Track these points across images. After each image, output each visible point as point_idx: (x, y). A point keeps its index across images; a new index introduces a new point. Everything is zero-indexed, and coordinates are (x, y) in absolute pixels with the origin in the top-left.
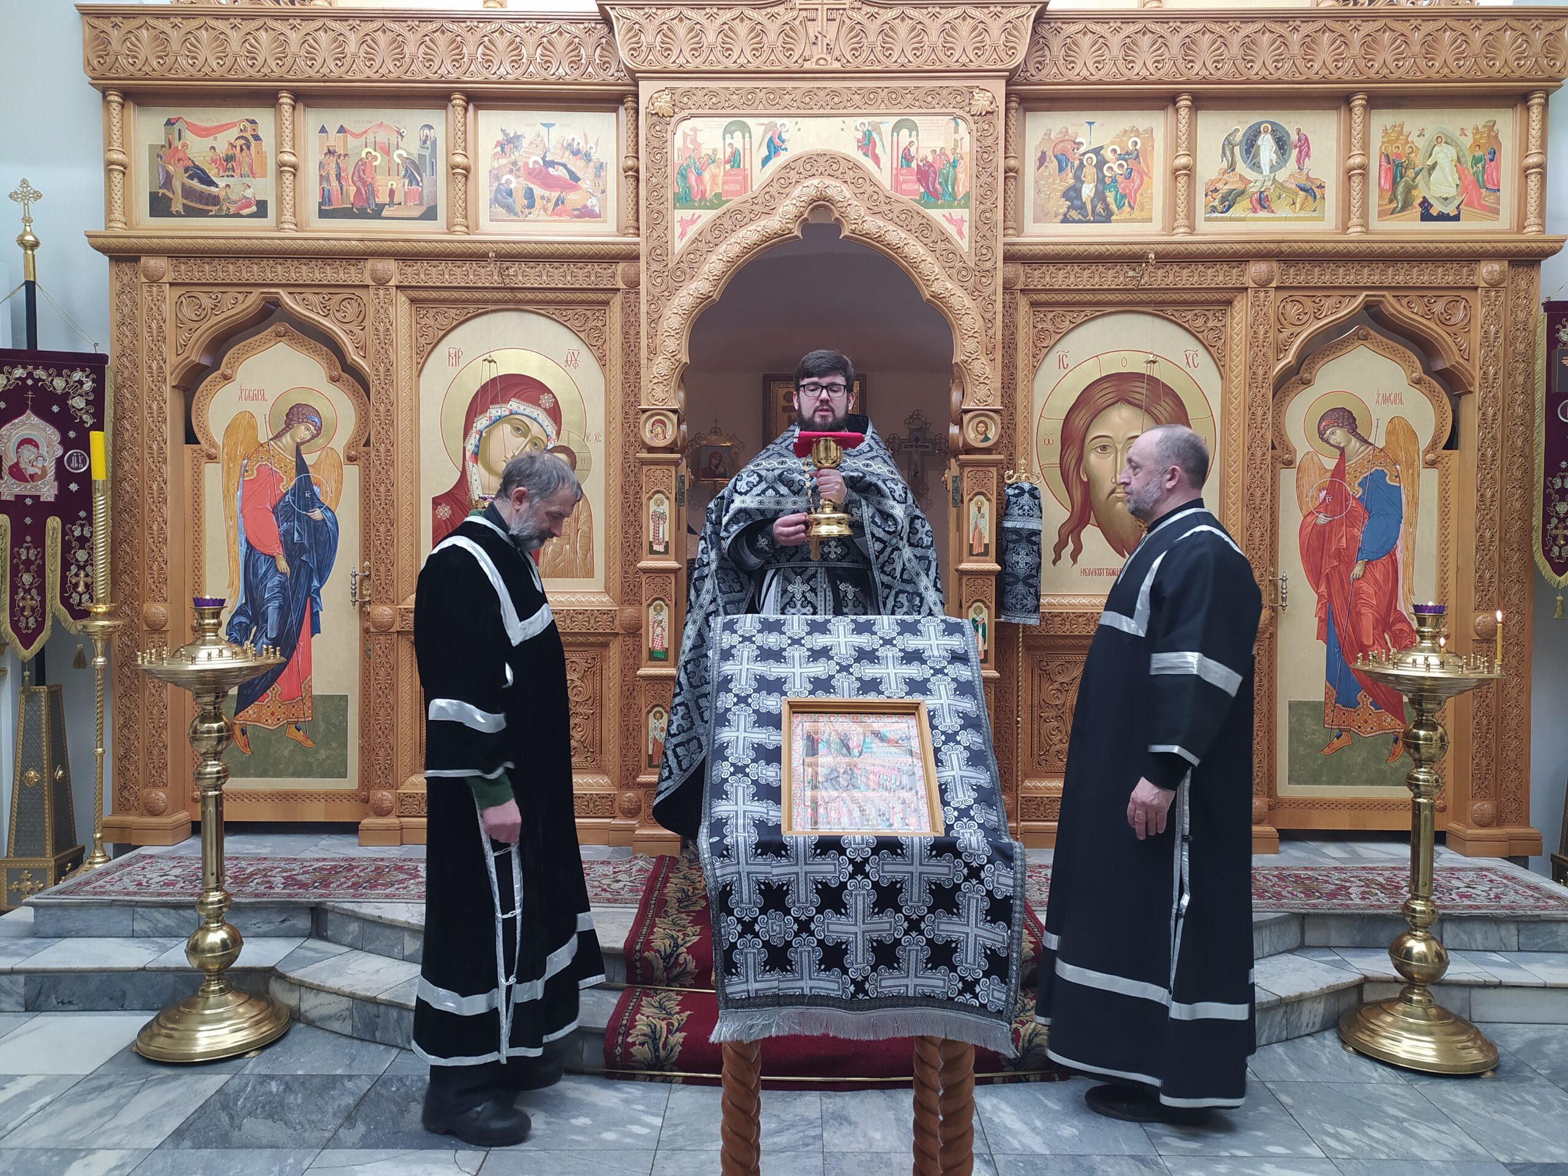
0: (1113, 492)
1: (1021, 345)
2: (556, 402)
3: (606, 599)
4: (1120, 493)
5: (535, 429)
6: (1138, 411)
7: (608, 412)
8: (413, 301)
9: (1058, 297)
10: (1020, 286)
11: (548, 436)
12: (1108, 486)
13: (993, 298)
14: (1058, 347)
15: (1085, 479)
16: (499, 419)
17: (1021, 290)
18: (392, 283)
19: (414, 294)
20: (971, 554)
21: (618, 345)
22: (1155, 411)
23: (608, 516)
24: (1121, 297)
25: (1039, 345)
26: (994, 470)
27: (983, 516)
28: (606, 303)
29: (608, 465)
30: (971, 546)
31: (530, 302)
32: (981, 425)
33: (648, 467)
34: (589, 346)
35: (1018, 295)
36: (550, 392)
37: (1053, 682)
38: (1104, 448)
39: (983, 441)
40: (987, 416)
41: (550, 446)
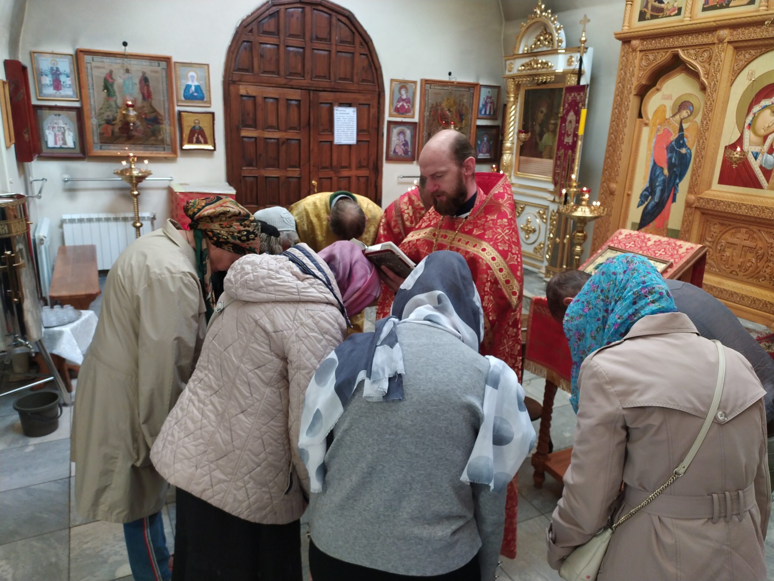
8: (736, 48)
16: (765, 107)
18: (726, 40)
19: (736, 45)
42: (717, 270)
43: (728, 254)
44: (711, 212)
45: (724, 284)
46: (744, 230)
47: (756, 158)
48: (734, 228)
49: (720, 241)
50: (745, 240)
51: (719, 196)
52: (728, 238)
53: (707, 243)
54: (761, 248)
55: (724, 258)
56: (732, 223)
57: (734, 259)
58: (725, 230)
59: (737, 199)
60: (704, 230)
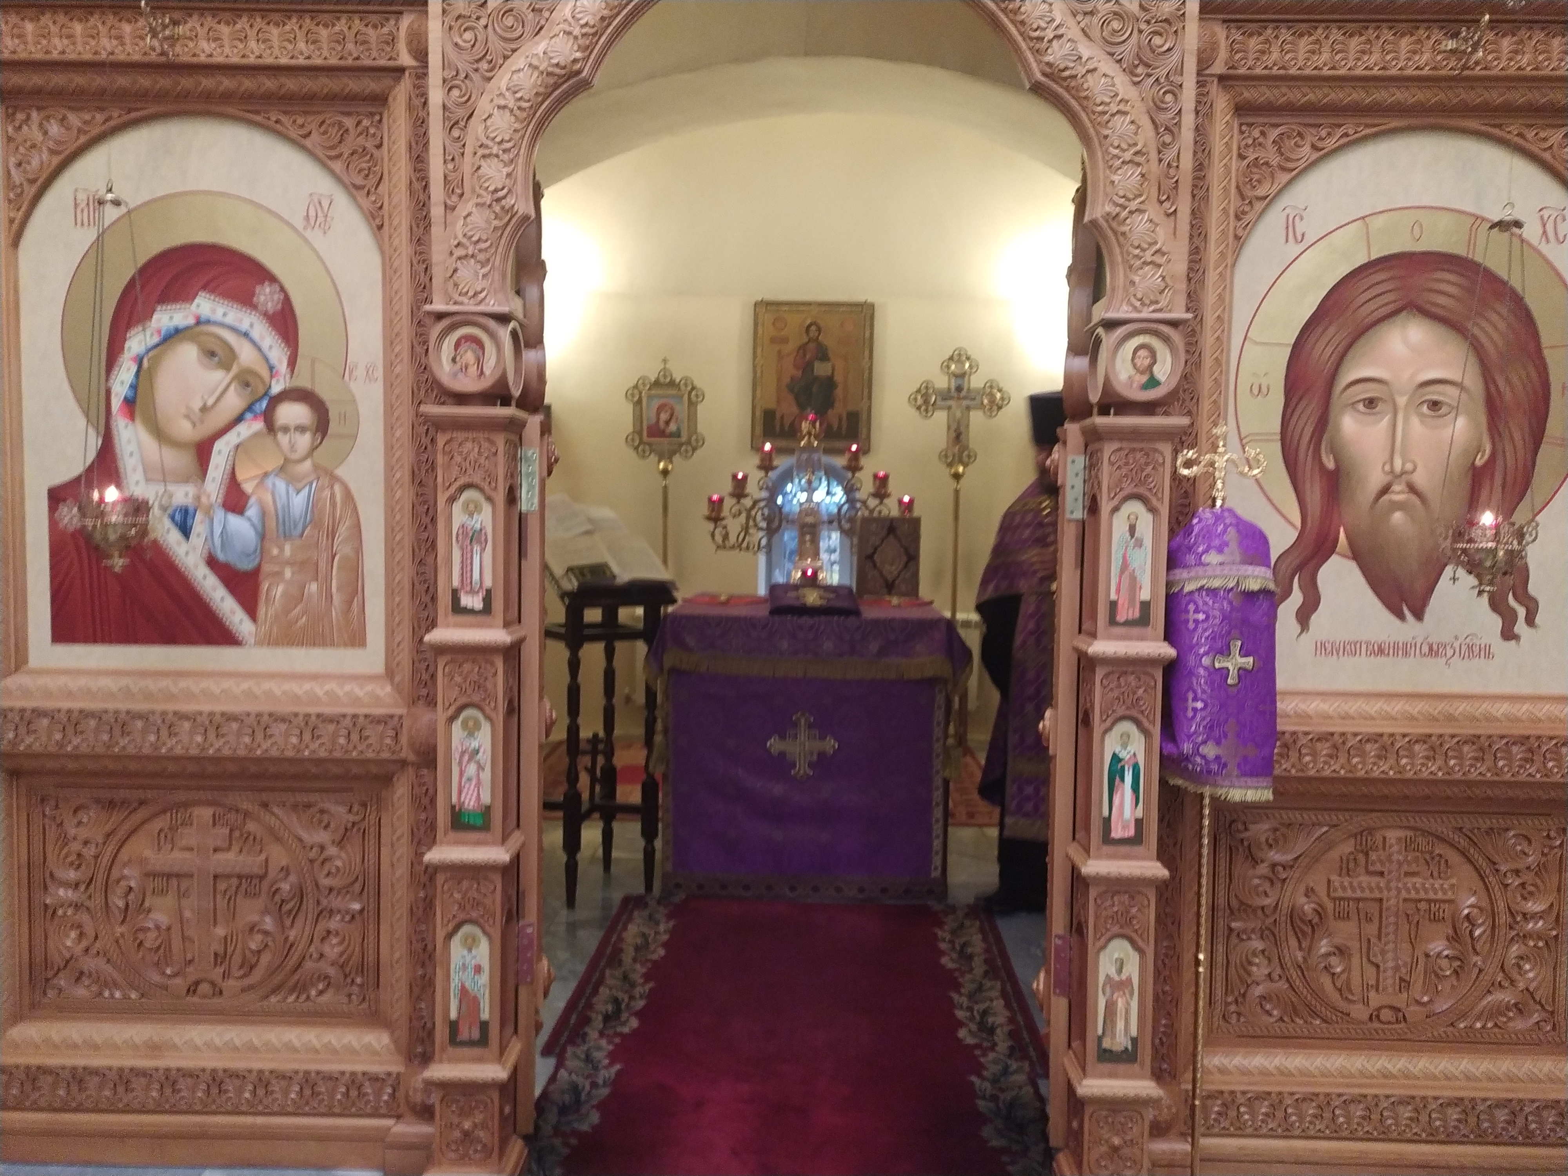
0: (1385, 490)
1: (1216, 193)
2: (287, 301)
3: (385, 691)
4: (1399, 493)
5: (246, 355)
6: (1441, 330)
7: (389, 323)
9: (1296, 96)
10: (1219, 68)
11: (271, 368)
12: (1376, 479)
13: (1177, 79)
14: (1286, 200)
15: (1330, 464)
16: (173, 336)
17: (1222, 78)
20: (1113, 621)
21: (403, 186)
22: (1476, 331)
23: (390, 530)
24: (1420, 95)
25: (1249, 193)
26: (1166, 449)
27: (1139, 544)
28: (381, 100)
29: (389, 429)
30: (1113, 605)
31: (227, 97)
32: (1142, 353)
33: (448, 436)
34: (352, 189)
35: (1214, 88)
36: (272, 279)
37: (1256, 862)
38: (1371, 403)
39: (1145, 387)
40: (1156, 334)
41: (276, 388)
42: (134, 995)
43: (160, 917)
44: (50, 764)
45: (175, 1047)
46: (205, 813)
47: (185, 530)
48: (164, 812)
49: (115, 874)
50: (215, 850)
51: (70, 694)
52: (148, 853)
53: (61, 892)
54: (286, 871)
55: (150, 939)
56: (149, 794)
57: (190, 932)
58: (127, 826)
59: (148, 696)
60: (37, 838)
